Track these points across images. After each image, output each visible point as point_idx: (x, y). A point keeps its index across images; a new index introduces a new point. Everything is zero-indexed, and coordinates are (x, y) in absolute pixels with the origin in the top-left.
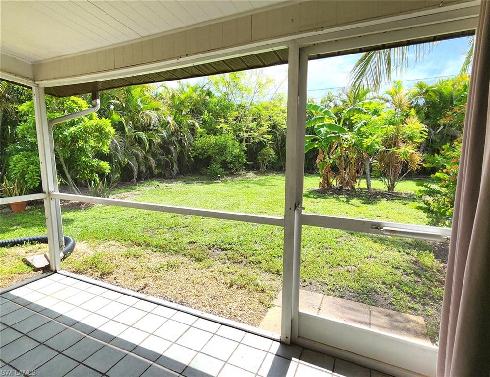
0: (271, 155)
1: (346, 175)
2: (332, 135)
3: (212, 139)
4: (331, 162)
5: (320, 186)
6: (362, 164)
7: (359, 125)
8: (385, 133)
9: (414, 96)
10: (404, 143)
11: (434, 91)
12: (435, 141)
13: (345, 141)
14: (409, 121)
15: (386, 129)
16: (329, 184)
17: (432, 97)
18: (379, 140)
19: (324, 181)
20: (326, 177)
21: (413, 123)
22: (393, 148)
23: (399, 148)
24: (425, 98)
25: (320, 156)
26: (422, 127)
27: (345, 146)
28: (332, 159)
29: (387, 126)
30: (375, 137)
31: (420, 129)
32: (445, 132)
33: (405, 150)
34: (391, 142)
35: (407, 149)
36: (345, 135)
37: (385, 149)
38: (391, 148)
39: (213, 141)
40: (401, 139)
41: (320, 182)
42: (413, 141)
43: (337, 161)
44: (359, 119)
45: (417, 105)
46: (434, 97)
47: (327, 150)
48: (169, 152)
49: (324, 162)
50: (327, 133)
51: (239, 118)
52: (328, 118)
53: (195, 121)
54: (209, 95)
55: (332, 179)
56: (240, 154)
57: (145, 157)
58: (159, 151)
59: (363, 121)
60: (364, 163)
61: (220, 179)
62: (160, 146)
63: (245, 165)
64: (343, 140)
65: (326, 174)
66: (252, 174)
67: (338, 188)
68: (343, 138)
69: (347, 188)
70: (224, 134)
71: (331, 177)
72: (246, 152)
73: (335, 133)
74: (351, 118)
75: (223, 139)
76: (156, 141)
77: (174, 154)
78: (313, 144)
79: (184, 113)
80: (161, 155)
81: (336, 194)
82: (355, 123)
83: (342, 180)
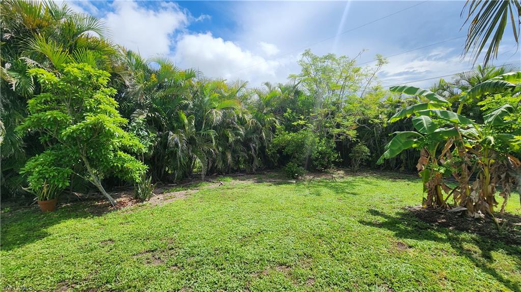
0: (366, 153)
2: (443, 129)
3: (289, 136)
4: (442, 171)
5: (423, 204)
7: (497, 113)
13: (468, 138)
16: (439, 201)
19: (430, 196)
20: (433, 191)
25: (423, 159)
27: (468, 145)
28: (443, 166)
36: (468, 128)
39: (289, 138)
41: (424, 198)
43: (453, 170)
44: (494, 104)
47: (435, 151)
48: (249, 149)
49: (429, 169)
50: (433, 126)
51: (330, 115)
52: (434, 105)
53: (277, 119)
54: (298, 93)
55: (445, 196)
56: (327, 151)
57: (223, 153)
58: (239, 147)
59: (505, 106)
60: (513, 175)
61: (300, 177)
62: (241, 143)
63: (334, 162)
64: (463, 136)
65: (434, 187)
66: (341, 172)
67: (458, 212)
68: (463, 133)
69: (476, 215)
70: (301, 131)
71: (443, 192)
72: (335, 149)
73: (449, 126)
74: (479, 104)
75: (300, 136)
76: (231, 139)
77: (253, 150)
78: (409, 142)
79: (265, 111)
80: (242, 151)
81: (454, 225)
82: (487, 110)
83: (467, 201)
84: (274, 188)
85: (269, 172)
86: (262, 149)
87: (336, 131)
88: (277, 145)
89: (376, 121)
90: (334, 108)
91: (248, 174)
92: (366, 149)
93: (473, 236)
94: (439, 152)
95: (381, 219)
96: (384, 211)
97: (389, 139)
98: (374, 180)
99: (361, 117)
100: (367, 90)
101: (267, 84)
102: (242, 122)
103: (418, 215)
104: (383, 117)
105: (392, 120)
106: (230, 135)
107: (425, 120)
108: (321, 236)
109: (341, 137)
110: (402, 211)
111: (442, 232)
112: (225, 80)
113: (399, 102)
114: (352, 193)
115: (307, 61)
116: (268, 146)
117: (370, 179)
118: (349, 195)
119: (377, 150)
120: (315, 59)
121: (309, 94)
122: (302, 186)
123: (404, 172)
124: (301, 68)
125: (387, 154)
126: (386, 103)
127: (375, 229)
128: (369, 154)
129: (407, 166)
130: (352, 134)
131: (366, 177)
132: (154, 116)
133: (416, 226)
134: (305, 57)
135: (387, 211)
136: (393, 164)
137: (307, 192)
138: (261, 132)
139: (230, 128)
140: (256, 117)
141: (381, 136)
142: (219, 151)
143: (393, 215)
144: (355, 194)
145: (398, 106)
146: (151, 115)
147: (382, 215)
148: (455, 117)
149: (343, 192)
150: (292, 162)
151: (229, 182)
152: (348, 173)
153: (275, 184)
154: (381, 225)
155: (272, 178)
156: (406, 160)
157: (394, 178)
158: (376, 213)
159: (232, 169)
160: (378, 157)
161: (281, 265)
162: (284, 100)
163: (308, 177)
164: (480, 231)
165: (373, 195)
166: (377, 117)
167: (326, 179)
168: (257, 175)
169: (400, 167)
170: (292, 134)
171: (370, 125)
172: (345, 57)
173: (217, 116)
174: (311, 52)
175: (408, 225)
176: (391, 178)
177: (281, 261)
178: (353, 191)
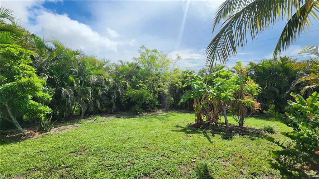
0: (172, 101)
1: (211, 115)
2: (202, 90)
3: (135, 92)
4: (201, 107)
5: (195, 122)
6: (221, 108)
7: (218, 84)
8: (234, 90)
9: (249, 70)
10: (246, 95)
11: (260, 67)
12: (264, 94)
13: (209, 94)
14: (248, 82)
15: (234, 87)
16: (201, 120)
17: (259, 70)
18: (231, 93)
19: (198, 118)
20: (199, 116)
21: (251, 83)
22: (240, 99)
23: (243, 99)
24: (255, 71)
25: (195, 103)
26: (257, 85)
27: (209, 97)
28: (202, 105)
29: (235, 85)
30: (227, 92)
31: (256, 87)
32: (269, 89)
33: (248, 100)
34: (238, 95)
35: (249, 100)
36: (210, 90)
37: (235, 99)
38: (238, 98)
39: (135, 93)
40: (244, 93)
41: (196, 119)
42: (252, 94)
43: (205, 106)
44: (217, 81)
45: (251, 74)
46: (260, 70)
47: (199, 99)
48: (110, 98)
49: (197, 107)
50: (198, 89)
51: (155, 81)
52: (198, 80)
53: (127, 81)
54: (138, 68)
55: (203, 117)
56: (153, 100)
57: (94, 101)
58: (104, 98)
59: (220, 82)
60: (222, 108)
61: (140, 114)
62: (106, 95)
63: (157, 106)
64: (208, 93)
65: (199, 114)
66: (161, 111)
67: (207, 123)
68: (208, 92)
69: (212, 124)
70: (141, 89)
71: (202, 116)
72: (157, 99)
73: (204, 89)
74: (213, 80)
75: (141, 92)
76: (100, 93)
77: (113, 100)
78: (190, 95)
79: (120, 77)
80: (106, 100)
81: (205, 128)
82: (216, 83)
83: (209, 119)
84: (127, 120)
85: (121, 112)
86: (118, 99)
87: (158, 89)
88: (127, 96)
89: (177, 85)
90: (157, 77)
91: (110, 114)
92: (172, 99)
93: (211, 130)
94: (200, 100)
95: (180, 129)
96: (181, 126)
97: (183, 94)
98: (176, 114)
99: (170, 83)
100: (173, 70)
101: (121, 61)
102: (107, 83)
103: (194, 126)
104: (180, 83)
105: (184, 86)
106: (99, 91)
107: (196, 86)
108: (157, 137)
109: (161, 93)
110: (188, 125)
111: (201, 130)
112: (96, 57)
113: (187, 76)
114: (167, 120)
115: (143, 51)
116: (122, 97)
117: (175, 114)
118: (166, 121)
119: (177, 99)
120: (147, 50)
121: (144, 69)
122: (142, 118)
123: (189, 110)
124: (140, 54)
125: (182, 100)
126: (181, 76)
127: (178, 132)
128: (173, 101)
129: (190, 107)
130: (166, 91)
131: (173, 113)
132: (53, 78)
133: (193, 130)
134: (142, 49)
135: (182, 126)
136: (184, 106)
137: (146, 120)
138: (118, 89)
139: (99, 86)
140: (115, 80)
141: (179, 92)
142: (92, 100)
143: (185, 127)
144: (169, 120)
145: (186, 78)
146: (52, 77)
147: (181, 127)
148: (205, 86)
149: (163, 120)
150: (136, 106)
151: (99, 118)
152: (163, 111)
153: (127, 118)
154: (180, 131)
155: (124, 115)
156: (190, 104)
157: (185, 113)
158: (177, 126)
159: (99, 110)
160: (178, 102)
161: (143, 148)
162: (131, 71)
163: (144, 114)
164: (213, 129)
165: (176, 120)
166: (177, 83)
167: (154, 114)
168: (115, 114)
169: (187, 107)
170: (136, 90)
171: (174, 87)
172: (162, 52)
173: (94, 79)
174: (145, 47)
175: (190, 130)
176: (183, 113)
177: (143, 146)
178: (168, 119)
